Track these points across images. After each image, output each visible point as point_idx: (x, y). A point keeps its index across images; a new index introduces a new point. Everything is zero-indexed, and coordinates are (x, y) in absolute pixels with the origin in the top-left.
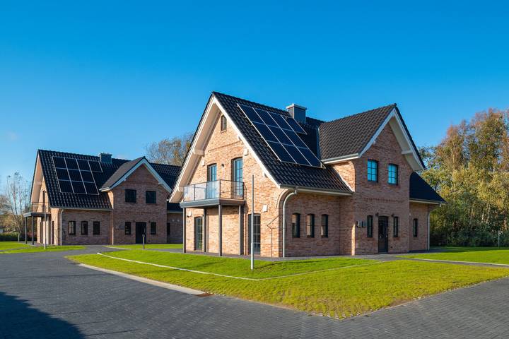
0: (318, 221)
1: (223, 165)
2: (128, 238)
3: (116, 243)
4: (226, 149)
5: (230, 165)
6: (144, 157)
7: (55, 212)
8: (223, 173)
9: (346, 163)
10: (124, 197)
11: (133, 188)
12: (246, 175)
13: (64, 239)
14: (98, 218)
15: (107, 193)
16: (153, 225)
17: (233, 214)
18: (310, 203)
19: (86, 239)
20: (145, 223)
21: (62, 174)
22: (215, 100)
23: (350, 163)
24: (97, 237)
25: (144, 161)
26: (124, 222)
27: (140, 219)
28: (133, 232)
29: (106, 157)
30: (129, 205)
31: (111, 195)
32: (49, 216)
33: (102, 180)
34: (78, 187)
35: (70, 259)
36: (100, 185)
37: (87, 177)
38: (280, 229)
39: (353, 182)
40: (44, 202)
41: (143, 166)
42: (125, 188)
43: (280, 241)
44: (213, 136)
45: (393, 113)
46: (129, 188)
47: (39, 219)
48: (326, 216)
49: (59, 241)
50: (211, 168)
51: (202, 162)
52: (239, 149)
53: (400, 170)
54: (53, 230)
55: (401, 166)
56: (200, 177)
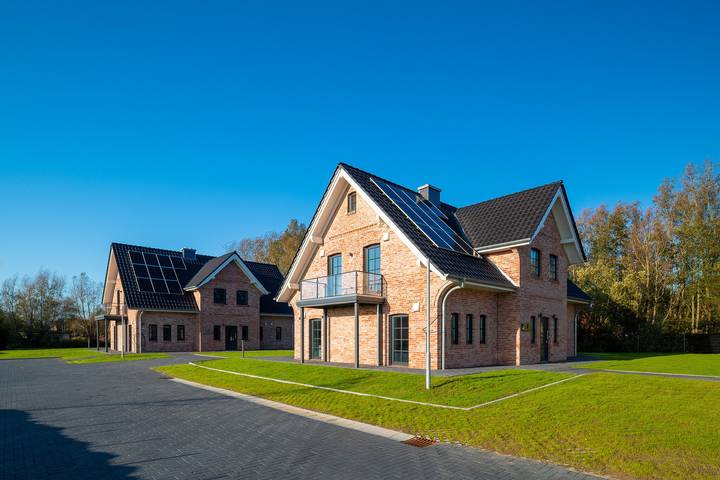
0: (477, 323)
1: (351, 255)
2: (217, 343)
3: (204, 350)
4: (356, 234)
5: (361, 253)
6: (235, 252)
7: (132, 314)
8: (351, 264)
9: (509, 251)
10: (213, 297)
11: (222, 287)
12: (387, 266)
13: (144, 345)
14: (183, 321)
15: (192, 292)
16: (245, 330)
17: (367, 314)
18: (469, 301)
19: (169, 345)
20: (236, 327)
21: (140, 271)
22: (343, 173)
23: (515, 251)
24: (182, 343)
25: (234, 257)
26: (212, 325)
27: (231, 322)
28: (223, 337)
29: (190, 252)
30: (218, 307)
31: (197, 296)
32: (126, 319)
33: (186, 278)
34: (160, 285)
35: (157, 371)
36: (185, 282)
37: (169, 274)
38: (440, 334)
39: (517, 274)
40: (119, 303)
41: (233, 262)
42: (213, 286)
43: (439, 349)
44: (336, 219)
45: (559, 193)
46: (218, 287)
47: (113, 323)
48: (483, 317)
49: (138, 347)
50: (333, 259)
51: (321, 252)
52: (375, 234)
53: (559, 262)
54: (130, 335)
55: (560, 257)
56: (318, 269)
